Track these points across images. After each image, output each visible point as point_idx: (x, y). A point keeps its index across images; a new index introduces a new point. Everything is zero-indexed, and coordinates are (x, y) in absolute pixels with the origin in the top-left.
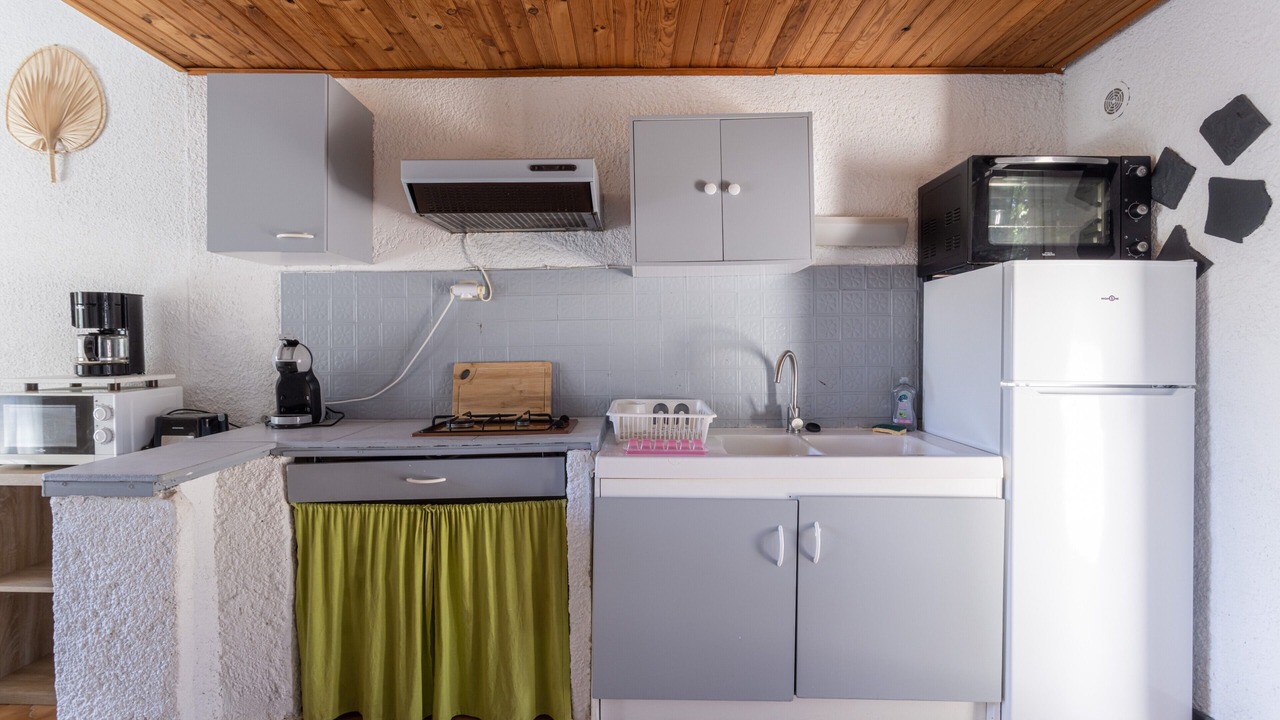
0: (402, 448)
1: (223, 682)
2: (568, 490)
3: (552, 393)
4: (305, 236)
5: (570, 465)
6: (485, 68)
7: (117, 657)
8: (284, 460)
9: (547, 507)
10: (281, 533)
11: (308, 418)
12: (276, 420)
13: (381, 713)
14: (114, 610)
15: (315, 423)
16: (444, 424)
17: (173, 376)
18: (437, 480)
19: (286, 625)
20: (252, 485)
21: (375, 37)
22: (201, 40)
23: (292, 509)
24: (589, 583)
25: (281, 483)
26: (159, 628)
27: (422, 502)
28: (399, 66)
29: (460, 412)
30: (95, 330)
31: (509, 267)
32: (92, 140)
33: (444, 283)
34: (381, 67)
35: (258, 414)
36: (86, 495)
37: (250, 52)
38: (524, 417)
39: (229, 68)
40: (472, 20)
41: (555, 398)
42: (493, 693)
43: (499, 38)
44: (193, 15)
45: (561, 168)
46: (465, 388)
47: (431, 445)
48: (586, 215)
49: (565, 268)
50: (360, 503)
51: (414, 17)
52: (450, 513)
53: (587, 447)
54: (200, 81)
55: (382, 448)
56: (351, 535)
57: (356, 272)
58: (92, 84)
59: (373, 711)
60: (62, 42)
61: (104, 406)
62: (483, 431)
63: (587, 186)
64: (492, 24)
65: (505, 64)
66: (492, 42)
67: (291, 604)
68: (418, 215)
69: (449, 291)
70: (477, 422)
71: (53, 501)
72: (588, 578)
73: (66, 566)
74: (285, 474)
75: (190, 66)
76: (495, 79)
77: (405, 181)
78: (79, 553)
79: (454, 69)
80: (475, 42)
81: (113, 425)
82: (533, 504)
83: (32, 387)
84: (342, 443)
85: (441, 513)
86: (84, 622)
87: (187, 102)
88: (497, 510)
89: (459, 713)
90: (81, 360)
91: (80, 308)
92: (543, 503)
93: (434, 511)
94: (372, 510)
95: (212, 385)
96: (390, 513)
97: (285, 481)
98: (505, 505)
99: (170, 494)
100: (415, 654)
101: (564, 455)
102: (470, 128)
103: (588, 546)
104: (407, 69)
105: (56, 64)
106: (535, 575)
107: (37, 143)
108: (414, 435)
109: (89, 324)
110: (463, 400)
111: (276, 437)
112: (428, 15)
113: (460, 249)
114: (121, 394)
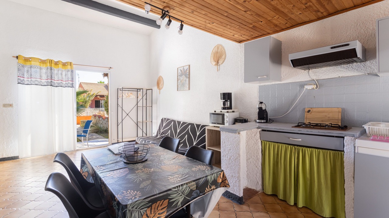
0: (289, 130)
1: (247, 177)
2: (345, 149)
3: (342, 118)
4: (265, 77)
5: (345, 141)
6: (317, 18)
7: (230, 163)
8: (260, 130)
9: (336, 153)
10: (259, 147)
11: (265, 121)
12: (258, 121)
13: (283, 197)
14: (230, 154)
15: (267, 122)
16: (301, 125)
17: (237, 110)
18: (299, 140)
19: (260, 168)
20: (253, 135)
21: (282, 22)
22: (243, 36)
23: (261, 142)
24: (353, 181)
25: (259, 135)
26: (237, 159)
27: (294, 145)
28: (289, 27)
29: (307, 122)
30: (224, 100)
31: (325, 78)
32: (224, 61)
33: (302, 85)
34: (284, 28)
35: (254, 119)
36: (226, 131)
37: (253, 35)
38: (329, 125)
39: (248, 40)
40: (311, 8)
41: (342, 120)
42: (316, 204)
43: (321, 9)
44: (242, 32)
45: (343, 46)
46: (309, 115)
47: (297, 130)
48: (355, 59)
49: (348, 77)
50: (277, 143)
51: (293, 14)
52: (302, 149)
53: (353, 136)
54: (243, 44)
55: (283, 129)
56: (275, 150)
57: (277, 84)
58: (223, 51)
59: (280, 195)
60: (219, 44)
61: (226, 116)
62: (314, 128)
63: (354, 50)
64: (318, 7)
65: (324, 15)
66: (319, 11)
67: (261, 164)
68: (294, 68)
69: (304, 87)
70: (312, 125)
71: (221, 132)
72: (352, 179)
73: (223, 144)
74: (260, 133)
75: (240, 42)
76: (320, 21)
77: (290, 59)
78: (225, 142)
79: (306, 22)
80: (312, 13)
81: (227, 119)
82: (331, 151)
83: (215, 111)
84: (273, 127)
85: (300, 149)
86: (225, 155)
87: (240, 49)
88: (318, 151)
89: (305, 206)
90: (222, 106)
91: (222, 96)
92: (335, 152)
93: (298, 148)
94: (281, 145)
95: (244, 112)
96: (285, 146)
97: (260, 135)
98: (320, 150)
99: (239, 133)
100: (292, 185)
101: (343, 138)
102: (311, 38)
103: (353, 168)
104: (291, 27)
105: (218, 48)
106: (331, 173)
107: (215, 64)
108: (292, 127)
109: (223, 99)
110: (308, 119)
111: (258, 124)
112: (297, 12)
113: (308, 74)
114: (229, 113)
